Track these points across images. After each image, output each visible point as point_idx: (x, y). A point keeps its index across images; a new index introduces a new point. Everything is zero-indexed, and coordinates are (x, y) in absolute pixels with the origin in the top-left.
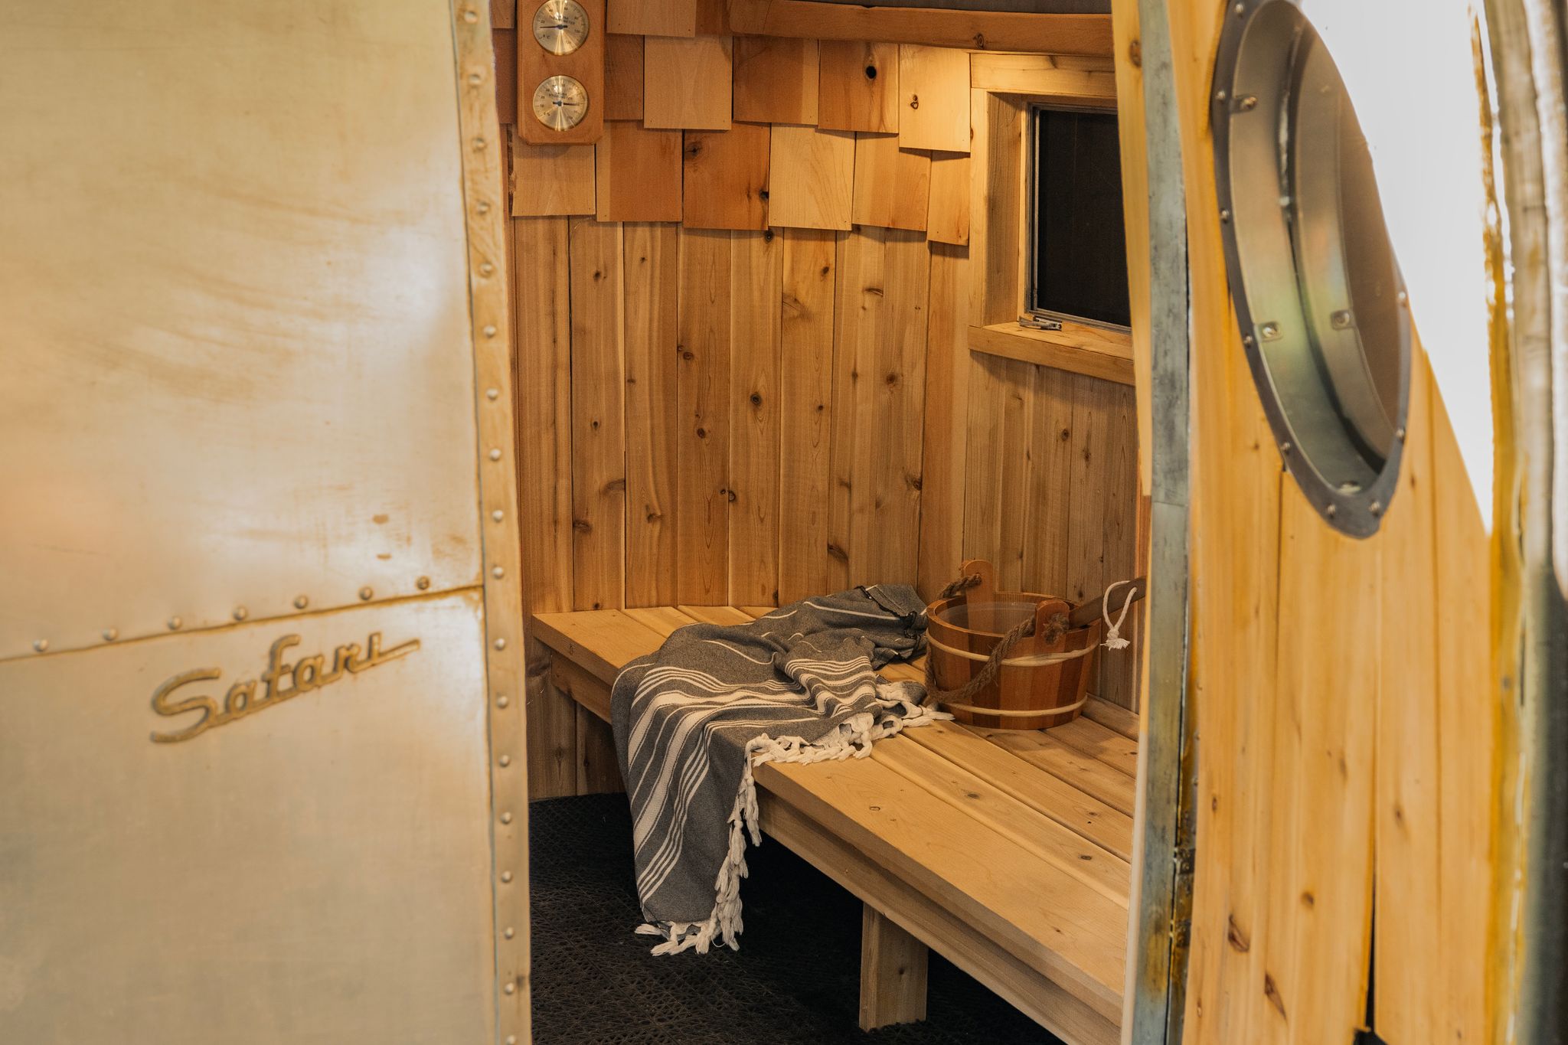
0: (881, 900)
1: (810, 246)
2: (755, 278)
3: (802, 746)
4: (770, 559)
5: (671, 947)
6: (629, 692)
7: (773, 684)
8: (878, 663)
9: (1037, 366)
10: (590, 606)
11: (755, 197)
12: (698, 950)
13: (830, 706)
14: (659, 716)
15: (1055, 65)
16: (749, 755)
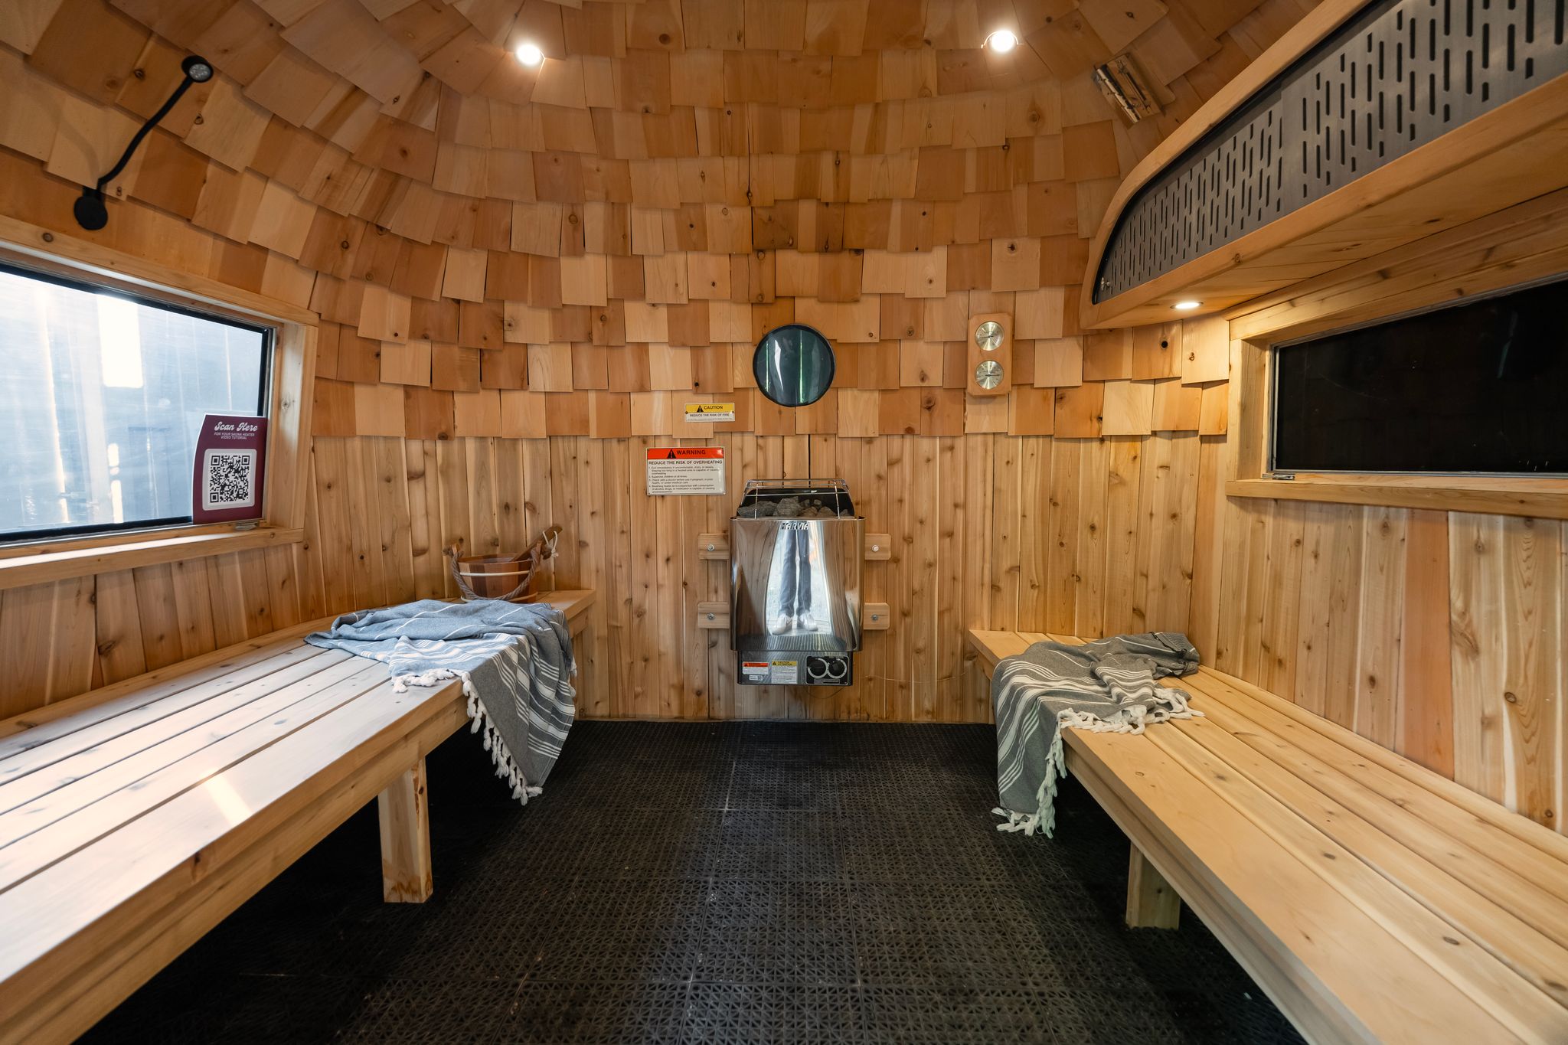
0: (1142, 842)
1: (1126, 445)
2: (1094, 462)
3: (1095, 720)
4: (1099, 614)
5: (1009, 827)
6: (1001, 673)
7: (1088, 679)
8: (1158, 676)
9: (1276, 500)
10: (999, 628)
11: (1095, 421)
12: (1026, 833)
13: (1120, 697)
14: (1013, 688)
15: (1293, 305)
16: (1059, 720)
